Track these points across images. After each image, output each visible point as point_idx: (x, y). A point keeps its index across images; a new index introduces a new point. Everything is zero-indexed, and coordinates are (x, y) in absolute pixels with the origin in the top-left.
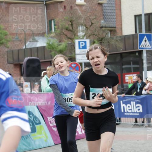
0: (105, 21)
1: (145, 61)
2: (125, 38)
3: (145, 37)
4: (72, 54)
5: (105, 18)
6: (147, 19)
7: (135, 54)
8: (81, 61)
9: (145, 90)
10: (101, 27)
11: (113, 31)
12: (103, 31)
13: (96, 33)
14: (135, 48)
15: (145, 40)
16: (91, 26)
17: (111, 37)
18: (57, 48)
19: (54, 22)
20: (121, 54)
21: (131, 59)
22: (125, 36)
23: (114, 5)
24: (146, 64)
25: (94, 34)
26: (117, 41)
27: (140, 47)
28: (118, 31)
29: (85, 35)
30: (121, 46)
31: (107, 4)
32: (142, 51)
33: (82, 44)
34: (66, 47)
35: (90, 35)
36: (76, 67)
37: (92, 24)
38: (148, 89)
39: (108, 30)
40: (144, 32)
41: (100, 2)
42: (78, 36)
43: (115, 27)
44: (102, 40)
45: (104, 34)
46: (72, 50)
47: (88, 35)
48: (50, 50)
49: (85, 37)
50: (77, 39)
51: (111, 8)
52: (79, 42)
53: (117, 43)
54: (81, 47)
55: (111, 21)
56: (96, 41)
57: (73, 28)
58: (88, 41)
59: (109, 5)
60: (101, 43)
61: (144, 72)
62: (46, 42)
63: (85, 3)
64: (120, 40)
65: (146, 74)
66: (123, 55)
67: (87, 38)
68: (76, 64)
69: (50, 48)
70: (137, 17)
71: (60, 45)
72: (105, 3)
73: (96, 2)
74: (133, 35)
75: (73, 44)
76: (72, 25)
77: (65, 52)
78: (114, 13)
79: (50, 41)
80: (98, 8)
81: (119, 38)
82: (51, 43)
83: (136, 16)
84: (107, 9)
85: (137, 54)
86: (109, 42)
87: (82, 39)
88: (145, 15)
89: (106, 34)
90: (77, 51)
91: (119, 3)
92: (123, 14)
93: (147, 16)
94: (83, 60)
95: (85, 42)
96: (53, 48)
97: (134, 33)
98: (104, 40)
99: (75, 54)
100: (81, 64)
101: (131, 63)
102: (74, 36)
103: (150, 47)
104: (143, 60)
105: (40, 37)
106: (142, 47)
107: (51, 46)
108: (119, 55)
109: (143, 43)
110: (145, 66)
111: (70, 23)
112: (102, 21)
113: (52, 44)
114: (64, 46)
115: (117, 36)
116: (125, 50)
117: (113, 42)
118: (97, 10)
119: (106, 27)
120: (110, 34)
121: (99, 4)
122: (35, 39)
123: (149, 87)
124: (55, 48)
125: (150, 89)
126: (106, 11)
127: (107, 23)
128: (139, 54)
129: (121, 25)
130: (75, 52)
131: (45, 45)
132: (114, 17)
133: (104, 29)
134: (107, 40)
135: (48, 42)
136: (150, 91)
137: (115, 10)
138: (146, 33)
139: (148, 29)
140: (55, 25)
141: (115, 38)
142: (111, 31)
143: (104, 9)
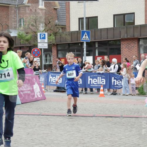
0: (58, 21)
1: (85, 50)
2: (72, 33)
3: (86, 33)
4: (35, 42)
5: (59, 19)
6: (87, 21)
7: (79, 44)
8: (41, 48)
9: (84, 69)
10: (56, 25)
11: (64, 28)
12: (57, 27)
13: (52, 29)
14: (78, 40)
15: (86, 35)
16: (49, 24)
17: (62, 32)
18: (25, 38)
19: (23, 19)
20: (69, 44)
21: (76, 48)
22: (72, 32)
23: (65, 11)
24: (85, 51)
25: (51, 30)
26: (66, 35)
27: (82, 39)
28: (67, 28)
29: (44, 30)
30: (69, 39)
31: (60, 9)
32: (83, 42)
33: (43, 36)
34: (31, 37)
35: (48, 30)
36: (37, 51)
37: (50, 22)
38: (87, 68)
39: (60, 27)
40: (85, 30)
41: (55, 8)
42: (39, 30)
43: (65, 26)
44: (56, 34)
45: (58, 30)
46: (35, 40)
47: (47, 30)
48: (20, 39)
49: (44, 31)
50: (39, 32)
51: (62, 12)
52: (40, 35)
53: (66, 36)
54: (42, 38)
55: (63, 21)
56: (52, 34)
57: (36, 24)
58: (46, 34)
59: (61, 10)
60: (55, 35)
61: (84, 57)
62: (17, 33)
63: (45, 8)
64: (68, 34)
65: (85, 58)
66: (70, 44)
67: (45, 32)
68: (38, 49)
69: (20, 38)
70: (81, 19)
71: (27, 36)
72: (59, 9)
73: (52, 8)
74: (77, 31)
75: (36, 35)
76: (36, 22)
77: (30, 40)
78: (65, 16)
79: (20, 33)
80: (54, 12)
81: (68, 33)
82: (20, 34)
83: (79, 19)
84: (60, 13)
85: (80, 44)
86: (61, 35)
87: (42, 32)
88: (86, 18)
89: (59, 30)
90: (39, 40)
91: (68, 9)
92: (71, 17)
93: (87, 19)
94: (43, 47)
95: (45, 35)
96: (22, 38)
97: (78, 30)
98: (58, 34)
99: (37, 42)
100: (41, 49)
101: (75, 50)
102: (36, 30)
103: (89, 40)
104: (83, 49)
105: (12, 30)
106: (84, 40)
107: (21, 36)
108: (67, 44)
109: (84, 37)
110: (85, 53)
111: (35, 21)
112: (57, 21)
113: (22, 35)
114: (30, 37)
115: (67, 31)
116: (72, 42)
117: (63, 36)
118: (53, 13)
119: (59, 25)
120: (62, 30)
121: (54, 9)
122: (9, 31)
123: (87, 67)
124: (24, 38)
125: (88, 68)
126: (60, 14)
127: (60, 22)
128: (81, 44)
129: (70, 24)
130: (37, 41)
131: (16, 35)
132: (64, 18)
133: (58, 26)
134: (59, 34)
135: (19, 33)
136: (88, 69)
137: (65, 14)
138: (86, 30)
139: (88, 28)
140: (23, 22)
141: (65, 33)
142: (62, 28)
143: (58, 13)
